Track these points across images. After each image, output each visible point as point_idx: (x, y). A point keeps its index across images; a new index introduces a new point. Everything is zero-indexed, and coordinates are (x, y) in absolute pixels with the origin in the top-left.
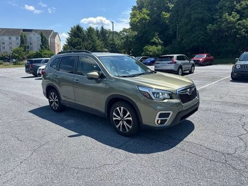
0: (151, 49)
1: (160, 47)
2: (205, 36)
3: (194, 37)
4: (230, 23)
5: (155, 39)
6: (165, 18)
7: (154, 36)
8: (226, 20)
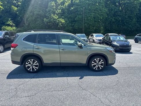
0: (8, 29)
1: (14, 28)
2: (43, 24)
3: (37, 24)
4: (54, 19)
5: (9, 22)
6: (14, 10)
7: (8, 20)
8: (53, 18)
